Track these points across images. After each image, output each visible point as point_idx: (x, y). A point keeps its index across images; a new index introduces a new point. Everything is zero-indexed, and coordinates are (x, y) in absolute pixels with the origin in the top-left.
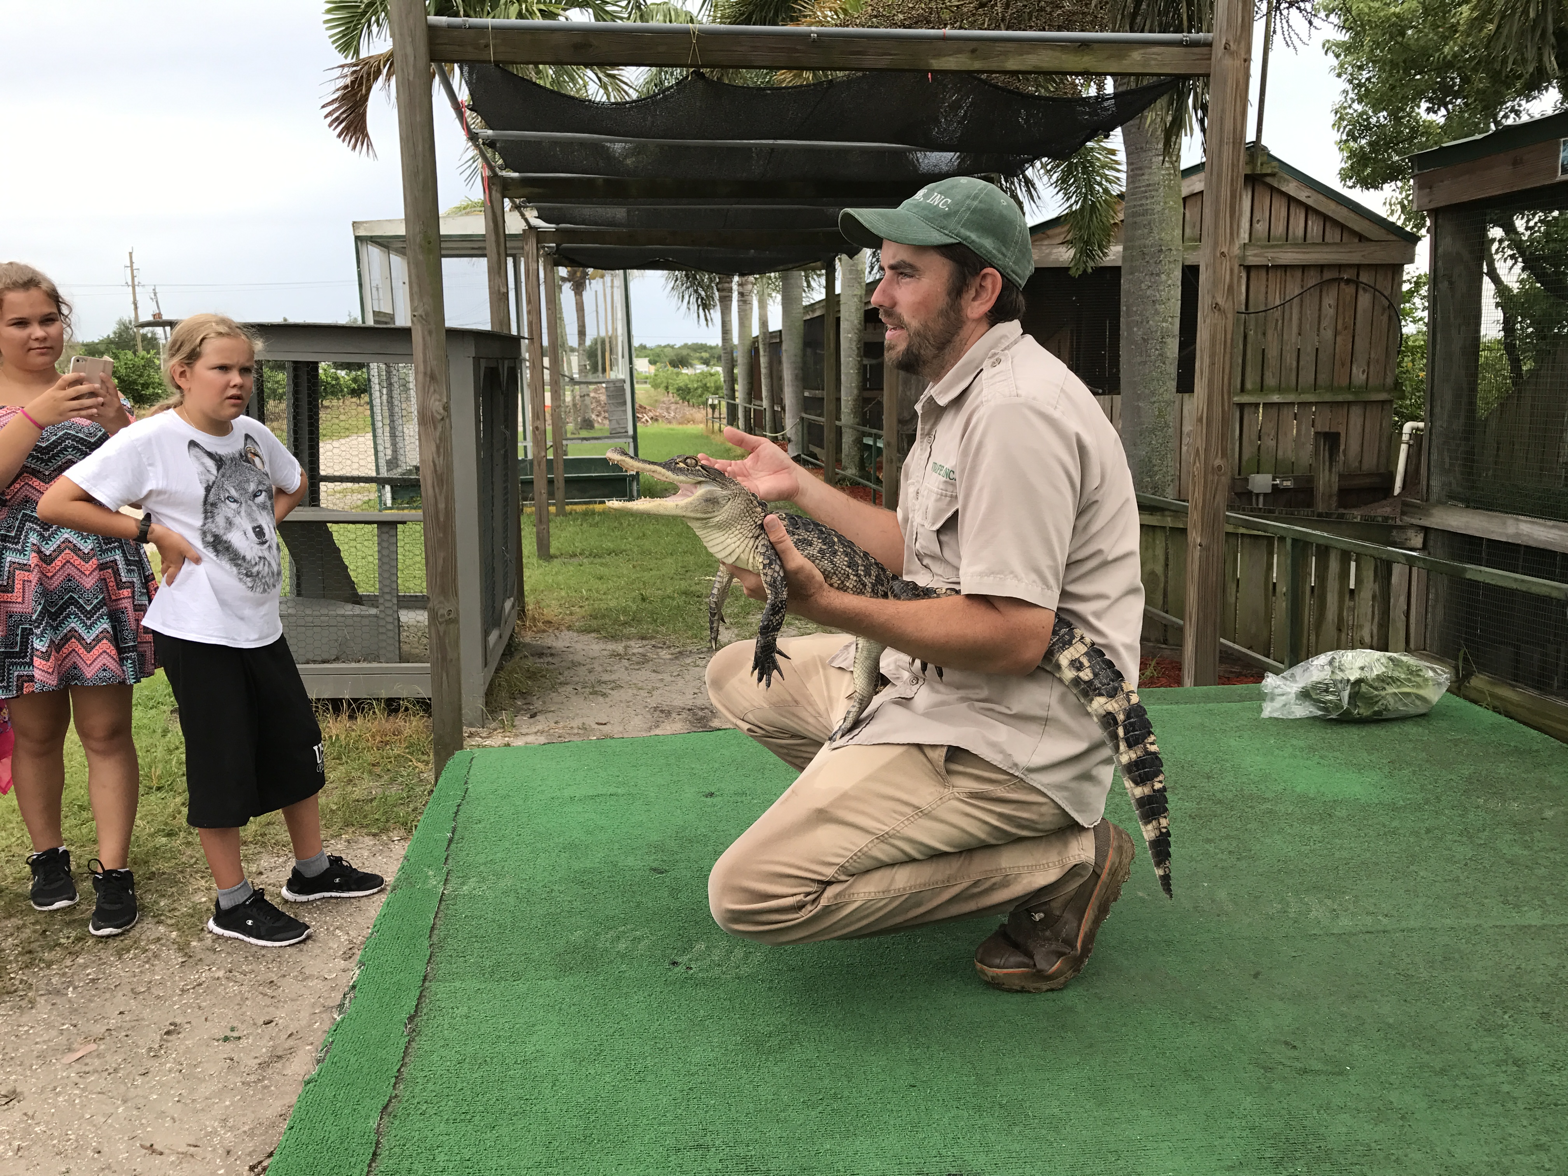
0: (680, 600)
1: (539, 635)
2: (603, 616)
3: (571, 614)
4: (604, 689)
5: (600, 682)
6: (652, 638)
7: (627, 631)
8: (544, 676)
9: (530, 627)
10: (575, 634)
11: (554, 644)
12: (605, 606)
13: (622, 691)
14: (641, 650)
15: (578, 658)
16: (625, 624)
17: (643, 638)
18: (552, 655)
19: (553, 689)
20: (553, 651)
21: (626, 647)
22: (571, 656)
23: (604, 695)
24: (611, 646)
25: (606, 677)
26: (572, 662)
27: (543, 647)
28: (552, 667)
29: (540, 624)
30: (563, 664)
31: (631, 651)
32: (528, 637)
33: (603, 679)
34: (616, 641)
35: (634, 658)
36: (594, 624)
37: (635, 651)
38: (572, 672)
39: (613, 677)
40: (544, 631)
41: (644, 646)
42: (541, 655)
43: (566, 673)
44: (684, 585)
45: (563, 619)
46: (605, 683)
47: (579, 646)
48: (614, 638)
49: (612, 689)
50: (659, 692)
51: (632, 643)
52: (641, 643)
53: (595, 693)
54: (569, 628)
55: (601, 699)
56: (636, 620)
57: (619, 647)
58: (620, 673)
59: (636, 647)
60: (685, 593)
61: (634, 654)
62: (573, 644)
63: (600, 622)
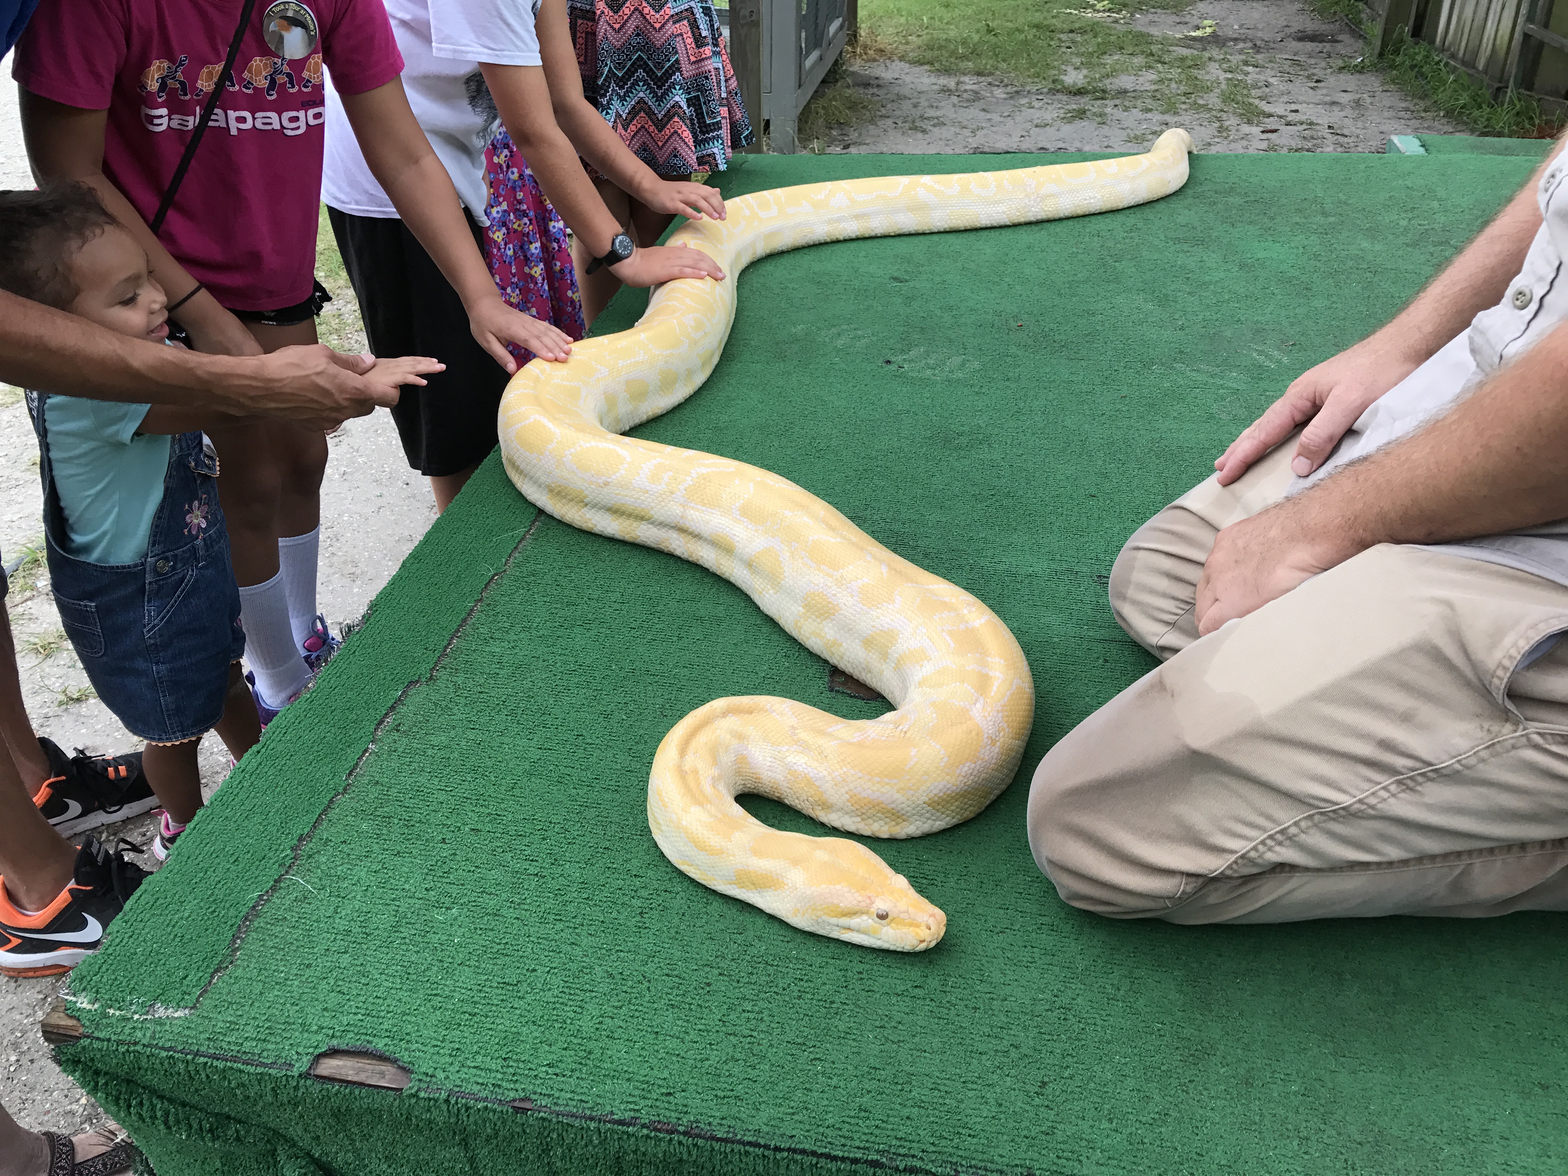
0: (1031, 34)
1: (868, 64)
2: (940, 48)
3: (907, 43)
4: (926, 125)
5: (922, 118)
6: (991, 74)
7: (963, 65)
8: (865, 107)
9: (861, 55)
10: (907, 65)
11: (883, 75)
12: (945, 36)
13: (945, 128)
14: (975, 87)
15: (905, 91)
16: (964, 57)
17: (979, 74)
18: (878, 86)
19: (872, 121)
20: (880, 82)
21: (958, 84)
22: (897, 88)
23: (924, 131)
24: (943, 81)
25: (931, 113)
26: (897, 95)
27: (870, 77)
28: (876, 98)
29: (871, 52)
30: (889, 96)
31: (963, 87)
32: (856, 66)
33: (926, 115)
34: (950, 75)
35: (965, 95)
36: (929, 55)
37: (968, 87)
38: (895, 105)
39: (939, 113)
40: (875, 60)
41: (979, 83)
42: (867, 85)
43: (889, 106)
44: (1038, 17)
45: (897, 48)
46: (928, 119)
47: (908, 79)
48: (947, 71)
49: (934, 126)
50: (984, 132)
51: (966, 79)
52: (975, 79)
53: (915, 128)
54: (902, 59)
55: (920, 135)
56: (975, 52)
57: (951, 83)
58: (947, 109)
59: (969, 83)
60: (1037, 26)
61: (966, 91)
62: (903, 77)
63: (936, 53)
